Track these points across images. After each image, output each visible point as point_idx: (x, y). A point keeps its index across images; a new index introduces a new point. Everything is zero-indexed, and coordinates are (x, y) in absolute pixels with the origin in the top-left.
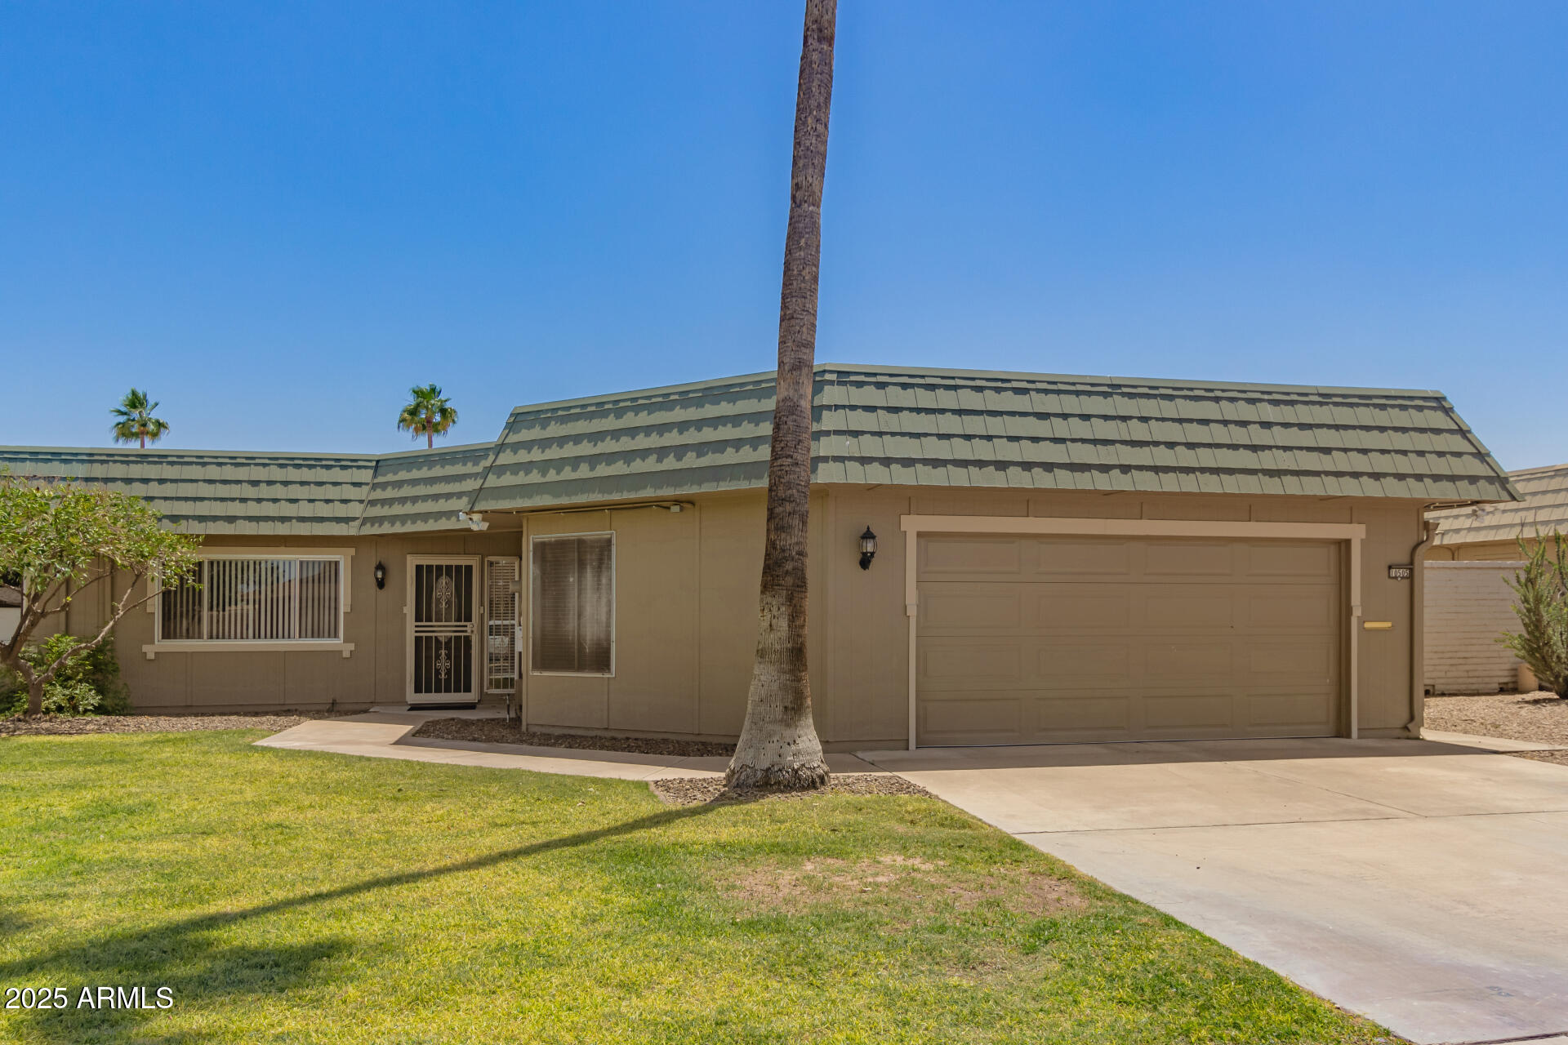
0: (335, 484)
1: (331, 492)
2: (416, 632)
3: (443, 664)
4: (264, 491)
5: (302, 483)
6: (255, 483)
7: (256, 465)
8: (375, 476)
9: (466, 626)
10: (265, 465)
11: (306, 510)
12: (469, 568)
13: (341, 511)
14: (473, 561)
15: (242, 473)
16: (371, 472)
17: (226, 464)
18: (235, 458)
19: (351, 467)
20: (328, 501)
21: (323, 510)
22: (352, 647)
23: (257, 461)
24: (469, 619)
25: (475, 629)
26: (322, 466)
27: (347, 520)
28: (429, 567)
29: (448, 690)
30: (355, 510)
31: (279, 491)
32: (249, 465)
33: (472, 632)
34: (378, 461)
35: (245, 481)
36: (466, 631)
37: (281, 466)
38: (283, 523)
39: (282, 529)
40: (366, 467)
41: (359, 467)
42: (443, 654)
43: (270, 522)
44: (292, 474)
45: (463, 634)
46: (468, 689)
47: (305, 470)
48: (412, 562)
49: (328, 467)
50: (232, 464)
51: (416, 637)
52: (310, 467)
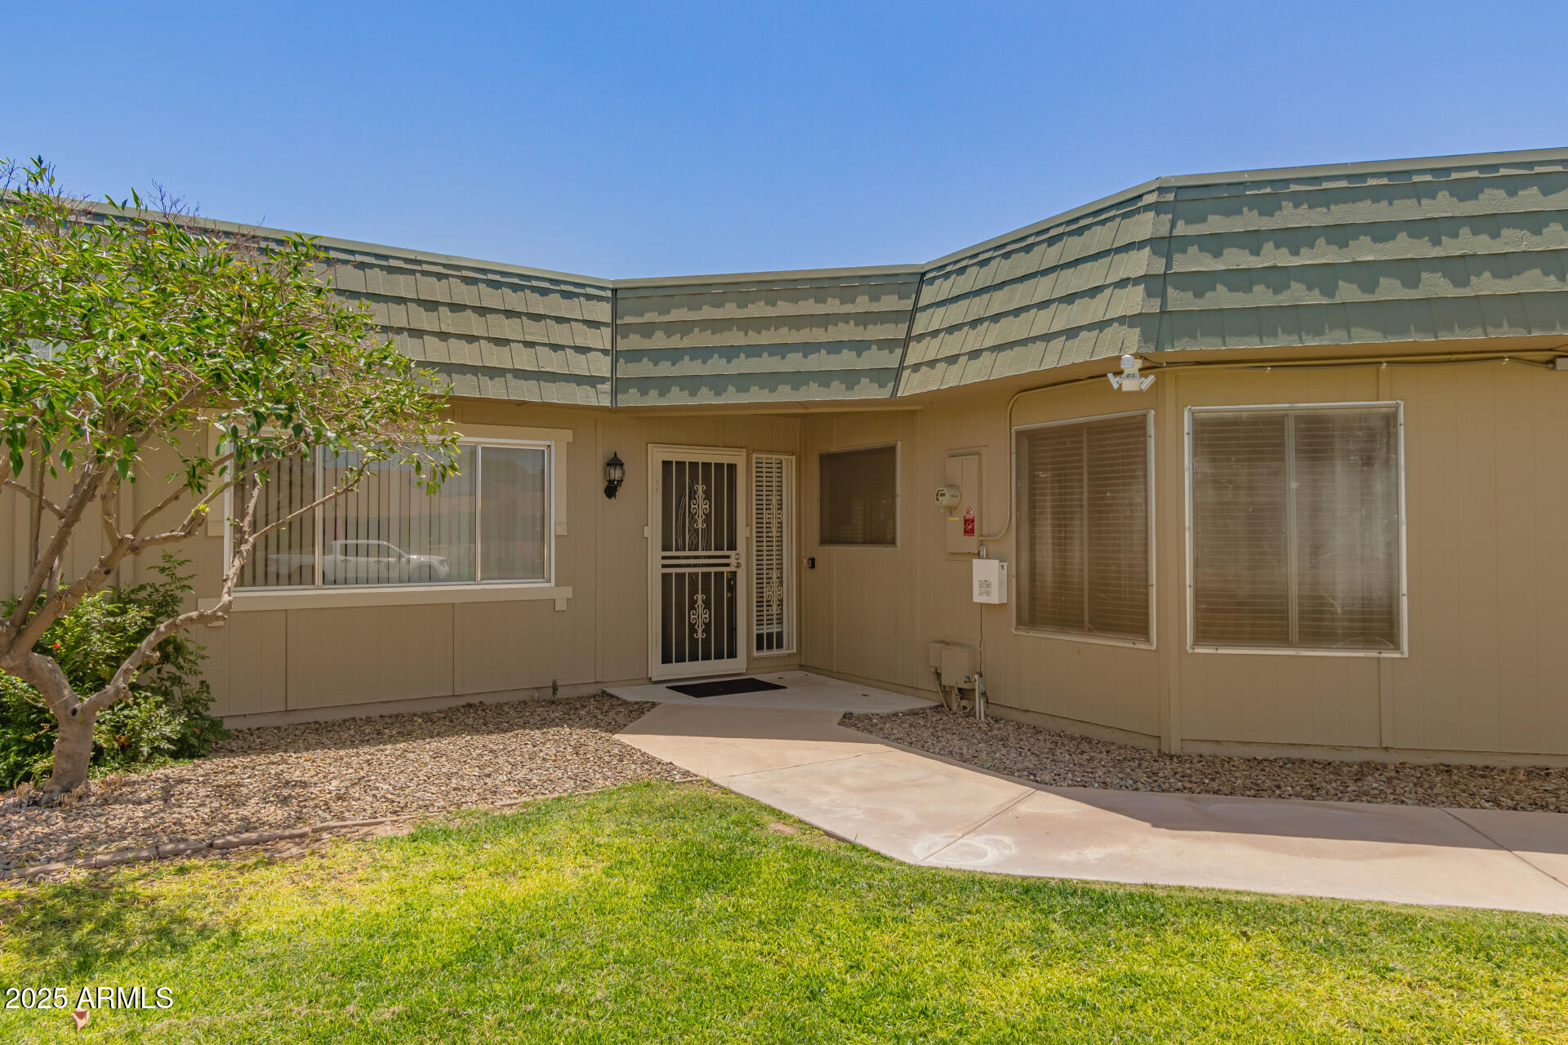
0: (560, 320)
1: (560, 334)
2: (664, 566)
3: (700, 616)
4: (448, 321)
5: (510, 314)
6: (431, 305)
7: (425, 273)
8: (615, 314)
9: (728, 557)
10: (440, 276)
11: (524, 360)
12: (732, 468)
13: (580, 365)
14: (738, 458)
15: (402, 286)
16: (607, 307)
17: (372, 266)
18: (386, 257)
19: (577, 295)
20: (555, 347)
21: (552, 362)
22: (567, 592)
23: (425, 267)
24: (732, 546)
25: (743, 561)
26: (534, 289)
27: (593, 381)
28: (681, 464)
29: (706, 657)
30: (601, 366)
31: (474, 324)
32: (413, 272)
33: (738, 566)
34: (615, 291)
35: (412, 300)
36: (728, 565)
37: (468, 281)
38: (491, 379)
39: (494, 390)
40: (600, 298)
41: (589, 297)
42: (700, 602)
43: (469, 376)
44: (491, 298)
45: (725, 569)
46: (732, 654)
47: (507, 291)
48: (658, 455)
49: (544, 292)
50: (382, 267)
51: (664, 575)
52: (515, 288)
